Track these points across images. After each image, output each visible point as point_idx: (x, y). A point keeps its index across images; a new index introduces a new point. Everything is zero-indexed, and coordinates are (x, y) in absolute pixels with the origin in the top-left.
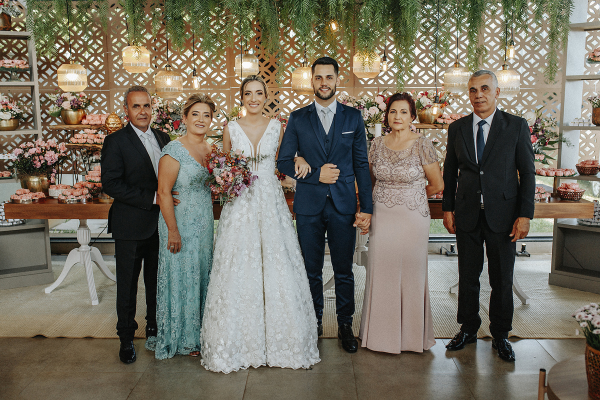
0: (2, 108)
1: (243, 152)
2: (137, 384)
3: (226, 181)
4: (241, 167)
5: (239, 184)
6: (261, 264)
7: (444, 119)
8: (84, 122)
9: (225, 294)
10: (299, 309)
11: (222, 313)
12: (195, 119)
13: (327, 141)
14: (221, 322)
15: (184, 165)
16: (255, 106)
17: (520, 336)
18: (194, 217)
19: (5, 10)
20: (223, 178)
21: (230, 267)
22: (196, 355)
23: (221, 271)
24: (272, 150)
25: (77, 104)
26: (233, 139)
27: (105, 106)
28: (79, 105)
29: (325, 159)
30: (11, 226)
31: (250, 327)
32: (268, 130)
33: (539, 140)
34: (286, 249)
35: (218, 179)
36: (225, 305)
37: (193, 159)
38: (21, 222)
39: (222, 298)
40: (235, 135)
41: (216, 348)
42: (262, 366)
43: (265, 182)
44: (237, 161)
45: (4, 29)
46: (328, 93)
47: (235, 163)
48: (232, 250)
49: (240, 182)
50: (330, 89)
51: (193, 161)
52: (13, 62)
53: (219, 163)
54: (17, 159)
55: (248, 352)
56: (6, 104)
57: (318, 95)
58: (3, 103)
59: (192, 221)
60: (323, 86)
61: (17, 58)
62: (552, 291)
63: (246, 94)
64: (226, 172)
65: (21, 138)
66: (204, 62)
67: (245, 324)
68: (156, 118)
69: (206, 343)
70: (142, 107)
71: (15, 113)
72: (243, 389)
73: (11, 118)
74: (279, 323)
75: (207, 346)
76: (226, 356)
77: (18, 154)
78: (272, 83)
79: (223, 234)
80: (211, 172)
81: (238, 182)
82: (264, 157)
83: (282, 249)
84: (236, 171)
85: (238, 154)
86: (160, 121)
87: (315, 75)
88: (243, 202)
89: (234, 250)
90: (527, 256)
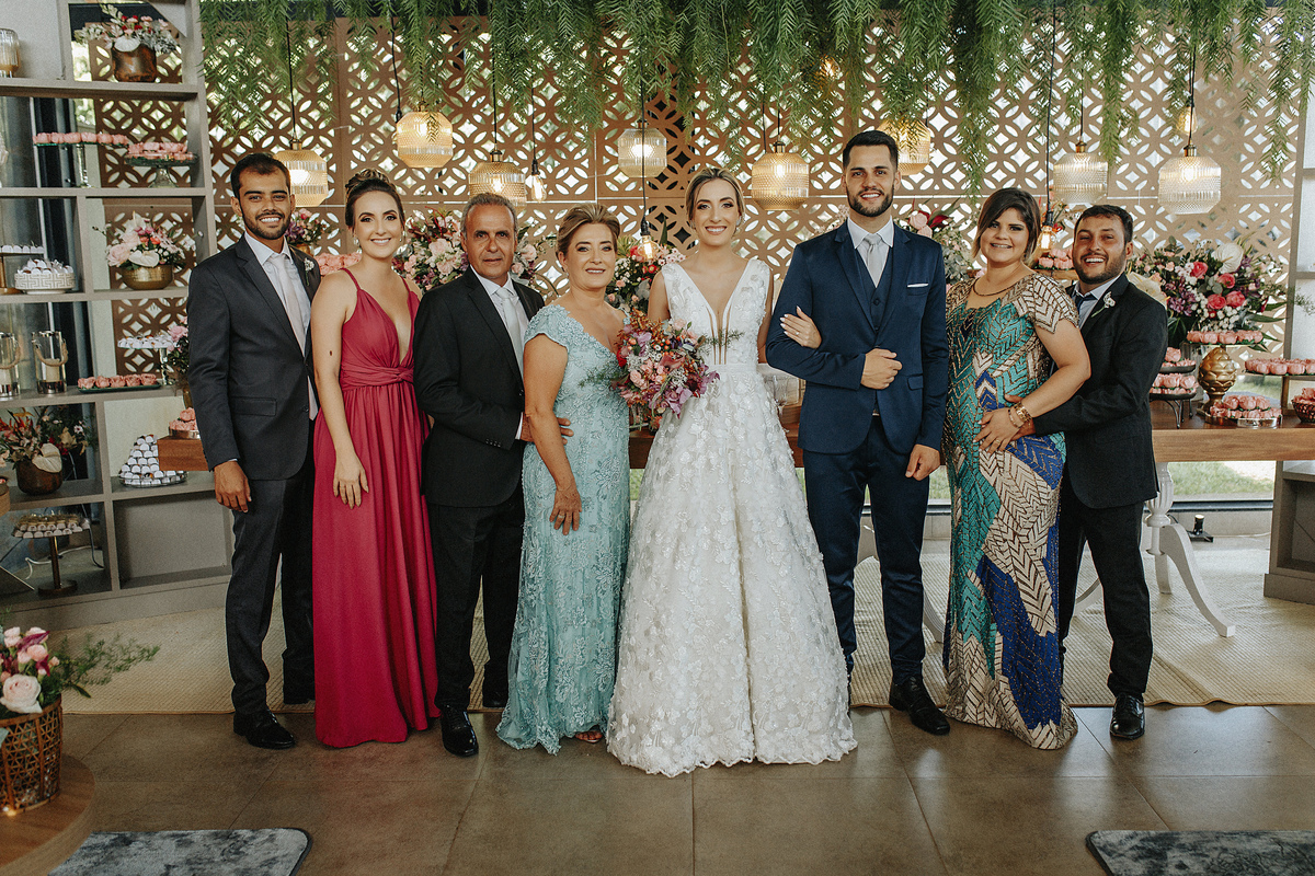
0: (140, 243)
1: (690, 324)
2: (469, 804)
3: (650, 381)
4: (683, 354)
5: (675, 389)
6: (737, 555)
7: (1053, 258)
9: (664, 617)
10: (818, 642)
11: (659, 654)
12: (583, 258)
13: (876, 301)
14: (658, 675)
15: (576, 353)
16: (717, 230)
17: (1229, 701)
18: (599, 457)
19: (146, 39)
20: (644, 374)
21: (674, 561)
22: (592, 741)
23: (654, 569)
24: (753, 322)
25: (296, 233)
26: (674, 299)
27: (335, 239)
28: (299, 236)
29: (871, 335)
30: (158, 486)
31: (716, 684)
32: (745, 280)
33: (1248, 300)
34: (788, 523)
35: (636, 378)
36: (663, 639)
37: (592, 339)
38: (178, 479)
39: (658, 625)
40: (677, 291)
41: (649, 726)
42: (741, 762)
43: (741, 387)
44: (676, 342)
45: (143, 80)
46: (878, 203)
47: (669, 345)
48: (676, 527)
49: (679, 383)
50: (881, 193)
51: (594, 343)
52: (161, 148)
53: (637, 345)
54: (176, 349)
55: (711, 734)
56: (148, 235)
57: (856, 207)
58: (141, 232)
59: (594, 466)
60: (866, 189)
61: (154, 138)
62: (1274, 611)
63: (700, 207)
64: (650, 363)
65: (159, 305)
67: (705, 677)
68: (460, 261)
69: (624, 716)
70: (493, 235)
71: (166, 254)
72: (689, 810)
73: (159, 264)
74: (781, 673)
75: (626, 721)
76: (668, 741)
77: (179, 336)
78: (682, 188)
79: (657, 495)
80: (622, 362)
81: (675, 383)
82: (736, 336)
83: (781, 522)
84: (672, 360)
85: (679, 328)
87: (849, 167)
88: (696, 428)
89: (680, 526)
90: (1206, 541)
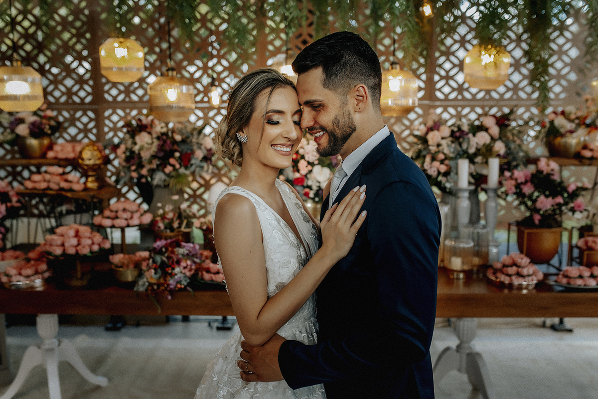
7: (591, 151)
8: (51, 154)
25: (39, 128)
27: (93, 128)
28: (43, 131)
66: (225, 69)
68: (155, 149)
86: (161, 154)
